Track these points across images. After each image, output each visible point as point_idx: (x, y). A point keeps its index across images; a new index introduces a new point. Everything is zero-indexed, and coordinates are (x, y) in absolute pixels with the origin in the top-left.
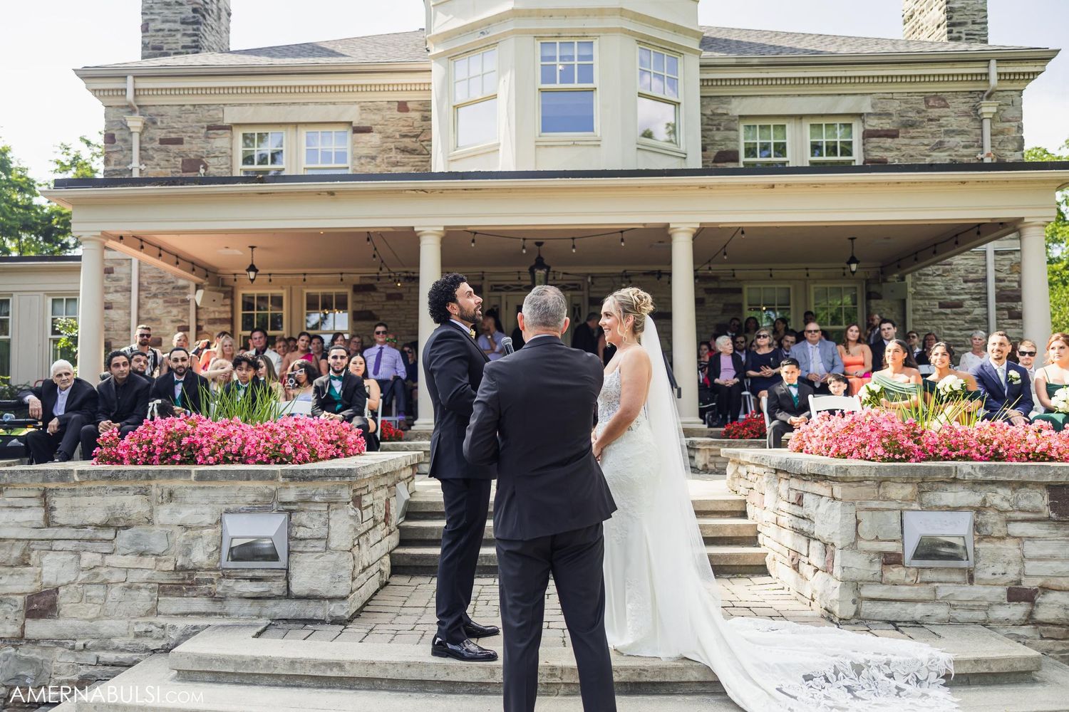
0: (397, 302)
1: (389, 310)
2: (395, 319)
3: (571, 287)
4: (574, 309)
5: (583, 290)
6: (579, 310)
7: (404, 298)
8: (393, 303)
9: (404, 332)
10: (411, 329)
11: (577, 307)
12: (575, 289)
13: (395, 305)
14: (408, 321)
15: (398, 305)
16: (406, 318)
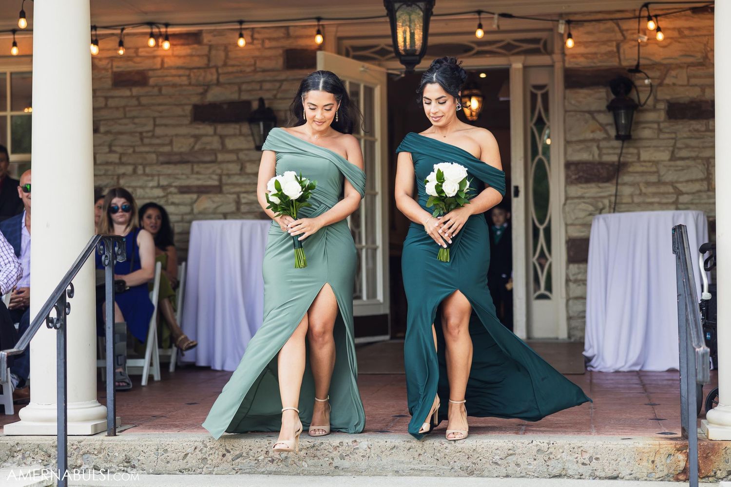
0: (136, 91)
1: (117, 108)
2: (131, 127)
3: (526, 46)
4: (534, 97)
5: (550, 53)
6: (545, 97)
7: (152, 81)
8: (127, 93)
9: (154, 156)
10: (167, 149)
11: (539, 93)
12: (536, 52)
13: (132, 97)
14: (159, 131)
15: (138, 98)
16: (155, 125)
